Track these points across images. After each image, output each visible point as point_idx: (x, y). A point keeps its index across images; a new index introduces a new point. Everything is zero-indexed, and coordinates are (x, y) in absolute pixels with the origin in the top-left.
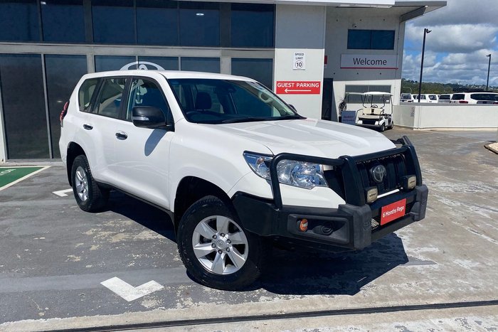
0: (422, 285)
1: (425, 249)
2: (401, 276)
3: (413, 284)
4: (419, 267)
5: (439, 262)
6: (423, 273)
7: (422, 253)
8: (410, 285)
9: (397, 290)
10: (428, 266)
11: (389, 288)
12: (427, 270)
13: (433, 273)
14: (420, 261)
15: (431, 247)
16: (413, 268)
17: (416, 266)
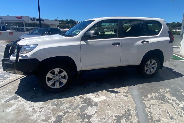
0: (4, 91)
1: (14, 107)
2: (13, 90)
3: (7, 91)
4: (10, 97)
5: (3, 104)
6: (7, 96)
7: (13, 104)
8: (8, 90)
9: (11, 87)
10: (7, 99)
11: (13, 86)
12: (6, 97)
13: (3, 98)
14: (12, 100)
15: (12, 111)
16: (12, 95)
17: (11, 96)
